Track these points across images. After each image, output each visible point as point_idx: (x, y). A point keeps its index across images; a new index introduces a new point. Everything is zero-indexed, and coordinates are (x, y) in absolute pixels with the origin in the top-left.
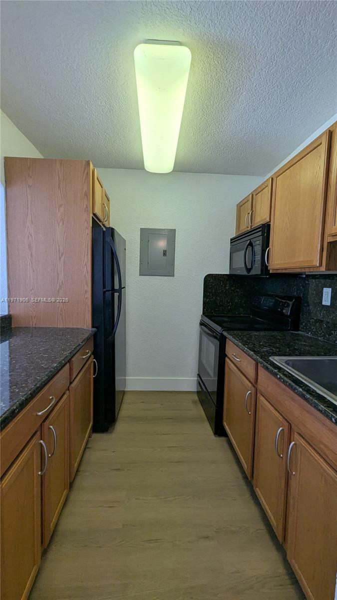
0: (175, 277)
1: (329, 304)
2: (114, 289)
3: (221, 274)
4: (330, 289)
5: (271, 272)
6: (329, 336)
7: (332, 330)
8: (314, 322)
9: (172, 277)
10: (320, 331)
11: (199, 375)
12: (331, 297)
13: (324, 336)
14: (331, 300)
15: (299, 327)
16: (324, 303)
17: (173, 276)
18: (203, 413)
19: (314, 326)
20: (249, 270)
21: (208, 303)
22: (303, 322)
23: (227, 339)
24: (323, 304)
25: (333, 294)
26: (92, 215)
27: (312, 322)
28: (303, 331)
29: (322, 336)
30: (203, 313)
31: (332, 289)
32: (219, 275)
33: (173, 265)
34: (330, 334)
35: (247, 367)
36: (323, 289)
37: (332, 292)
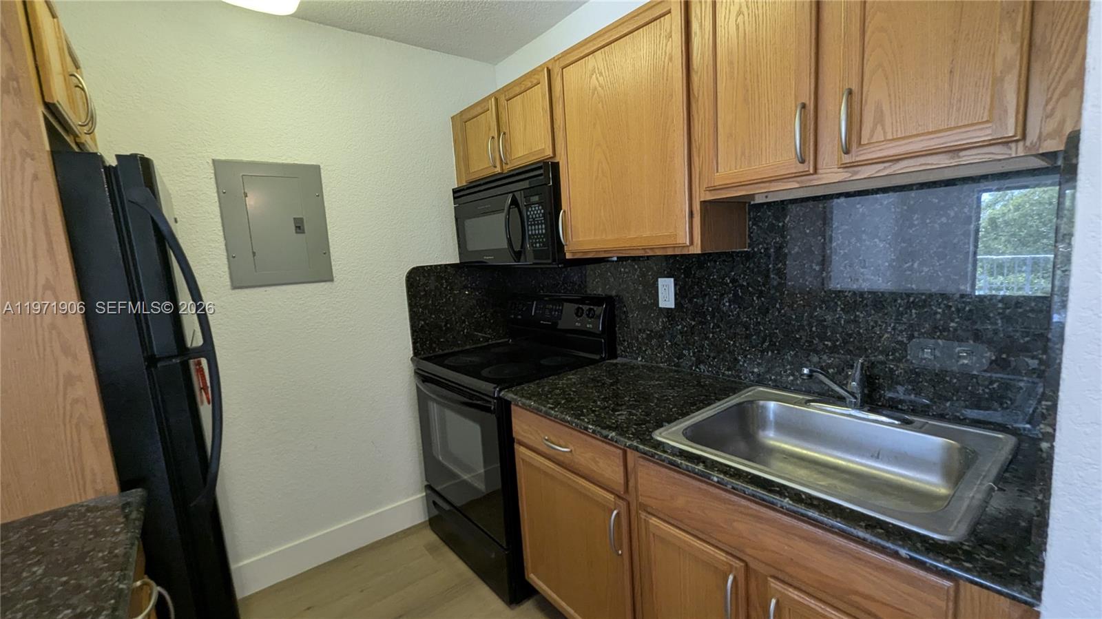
0: (335, 283)
1: (671, 304)
2: (187, 349)
3: (440, 265)
4: (672, 280)
5: (568, 256)
6: (678, 359)
7: (684, 349)
8: (646, 338)
9: (328, 283)
10: (660, 353)
11: (429, 487)
12: (676, 294)
13: (669, 360)
14: (676, 299)
15: (615, 349)
16: (662, 304)
17: (331, 280)
18: (461, 567)
19: (646, 344)
20: (518, 255)
21: (422, 329)
22: (624, 341)
23: (513, 407)
24: (660, 306)
25: (678, 287)
26: (41, 110)
27: (643, 339)
28: (626, 357)
29: (666, 362)
30: (416, 353)
31: (675, 280)
32: (436, 266)
33: (327, 253)
34: (681, 356)
35: (596, 462)
36: (657, 281)
37: (675, 285)
